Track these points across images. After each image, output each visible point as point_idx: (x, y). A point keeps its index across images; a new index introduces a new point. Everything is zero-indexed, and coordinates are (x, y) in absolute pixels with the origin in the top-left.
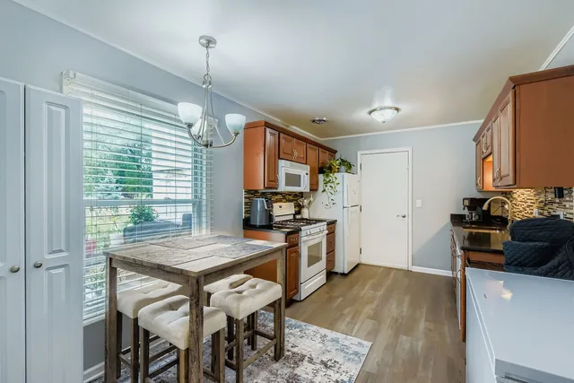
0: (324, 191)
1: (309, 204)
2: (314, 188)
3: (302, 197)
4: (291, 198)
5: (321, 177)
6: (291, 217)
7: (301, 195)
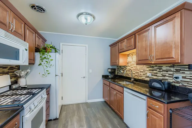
0: (40, 64)
1: (26, 75)
2: (32, 62)
3: (19, 69)
4: (6, 70)
5: (38, 55)
6: (8, 88)
7: (18, 67)
